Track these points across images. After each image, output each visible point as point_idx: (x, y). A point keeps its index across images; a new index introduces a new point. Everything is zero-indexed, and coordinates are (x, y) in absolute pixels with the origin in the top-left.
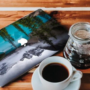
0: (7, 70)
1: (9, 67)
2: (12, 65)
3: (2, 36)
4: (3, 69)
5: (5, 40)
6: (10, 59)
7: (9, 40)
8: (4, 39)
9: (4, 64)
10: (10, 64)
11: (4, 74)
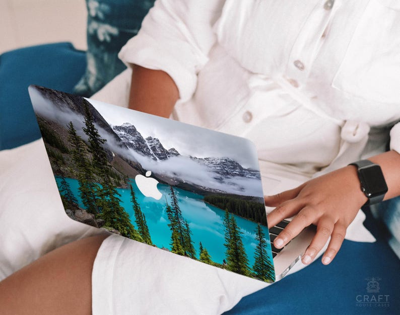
0: (219, 161)
1: (212, 165)
2: (202, 162)
3: (190, 241)
4: (227, 173)
5: (187, 225)
6: (200, 179)
7: (177, 218)
8: (188, 231)
9: (220, 180)
10: (206, 167)
11: (231, 159)
